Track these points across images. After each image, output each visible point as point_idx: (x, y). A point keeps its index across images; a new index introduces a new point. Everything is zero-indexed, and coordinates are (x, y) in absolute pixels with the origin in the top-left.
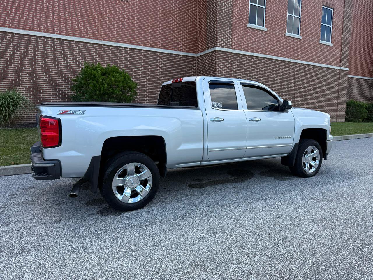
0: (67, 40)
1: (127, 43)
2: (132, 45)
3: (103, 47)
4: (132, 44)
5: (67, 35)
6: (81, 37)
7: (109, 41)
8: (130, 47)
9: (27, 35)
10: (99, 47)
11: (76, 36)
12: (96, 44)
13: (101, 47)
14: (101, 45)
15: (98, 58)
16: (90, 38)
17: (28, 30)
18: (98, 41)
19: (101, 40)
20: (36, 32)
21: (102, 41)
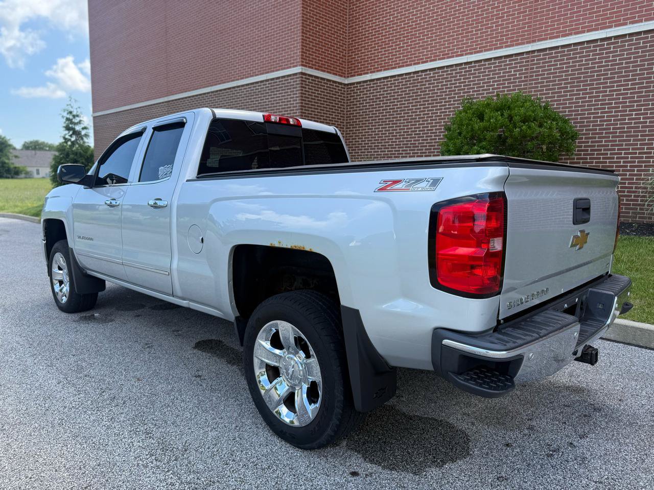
0: (471, 63)
1: (597, 29)
2: (609, 30)
3: (537, 56)
4: (610, 27)
5: (471, 53)
6: (496, 49)
7: (551, 38)
8: (604, 36)
9: (417, 72)
10: (528, 57)
11: (486, 51)
12: (522, 54)
13: (532, 57)
14: (533, 52)
15: (523, 81)
16: (512, 46)
17: (418, 63)
18: (527, 45)
19: (534, 41)
20: (429, 63)
21: (535, 44)
